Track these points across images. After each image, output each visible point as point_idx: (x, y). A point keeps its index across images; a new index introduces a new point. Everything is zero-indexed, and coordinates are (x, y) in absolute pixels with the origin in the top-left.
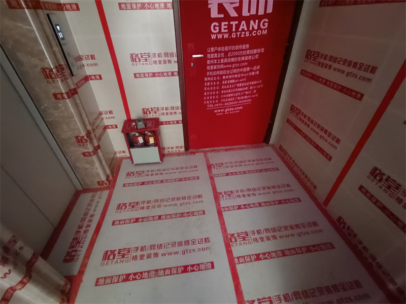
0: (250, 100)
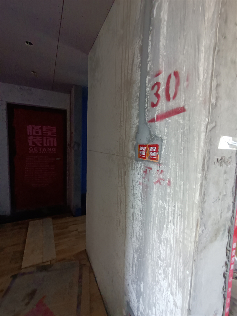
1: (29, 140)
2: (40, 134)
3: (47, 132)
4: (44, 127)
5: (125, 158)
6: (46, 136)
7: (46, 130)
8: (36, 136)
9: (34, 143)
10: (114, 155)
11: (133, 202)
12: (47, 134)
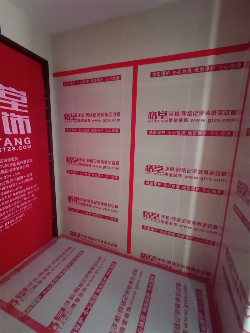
0: (31, 204)
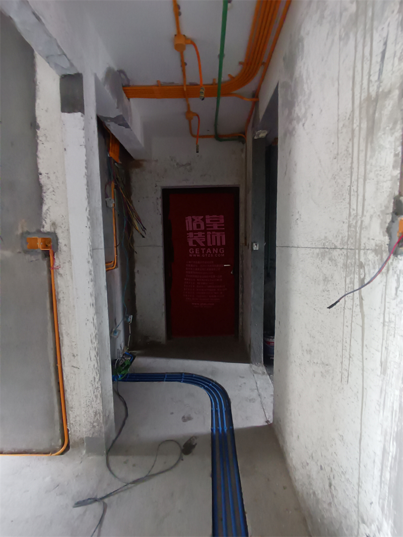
1: (189, 238)
2: (203, 228)
3: (212, 224)
4: (207, 217)
5: (362, 252)
6: (211, 231)
7: (211, 221)
8: (197, 231)
9: (195, 242)
10: (335, 248)
11: (383, 339)
12: (212, 227)
